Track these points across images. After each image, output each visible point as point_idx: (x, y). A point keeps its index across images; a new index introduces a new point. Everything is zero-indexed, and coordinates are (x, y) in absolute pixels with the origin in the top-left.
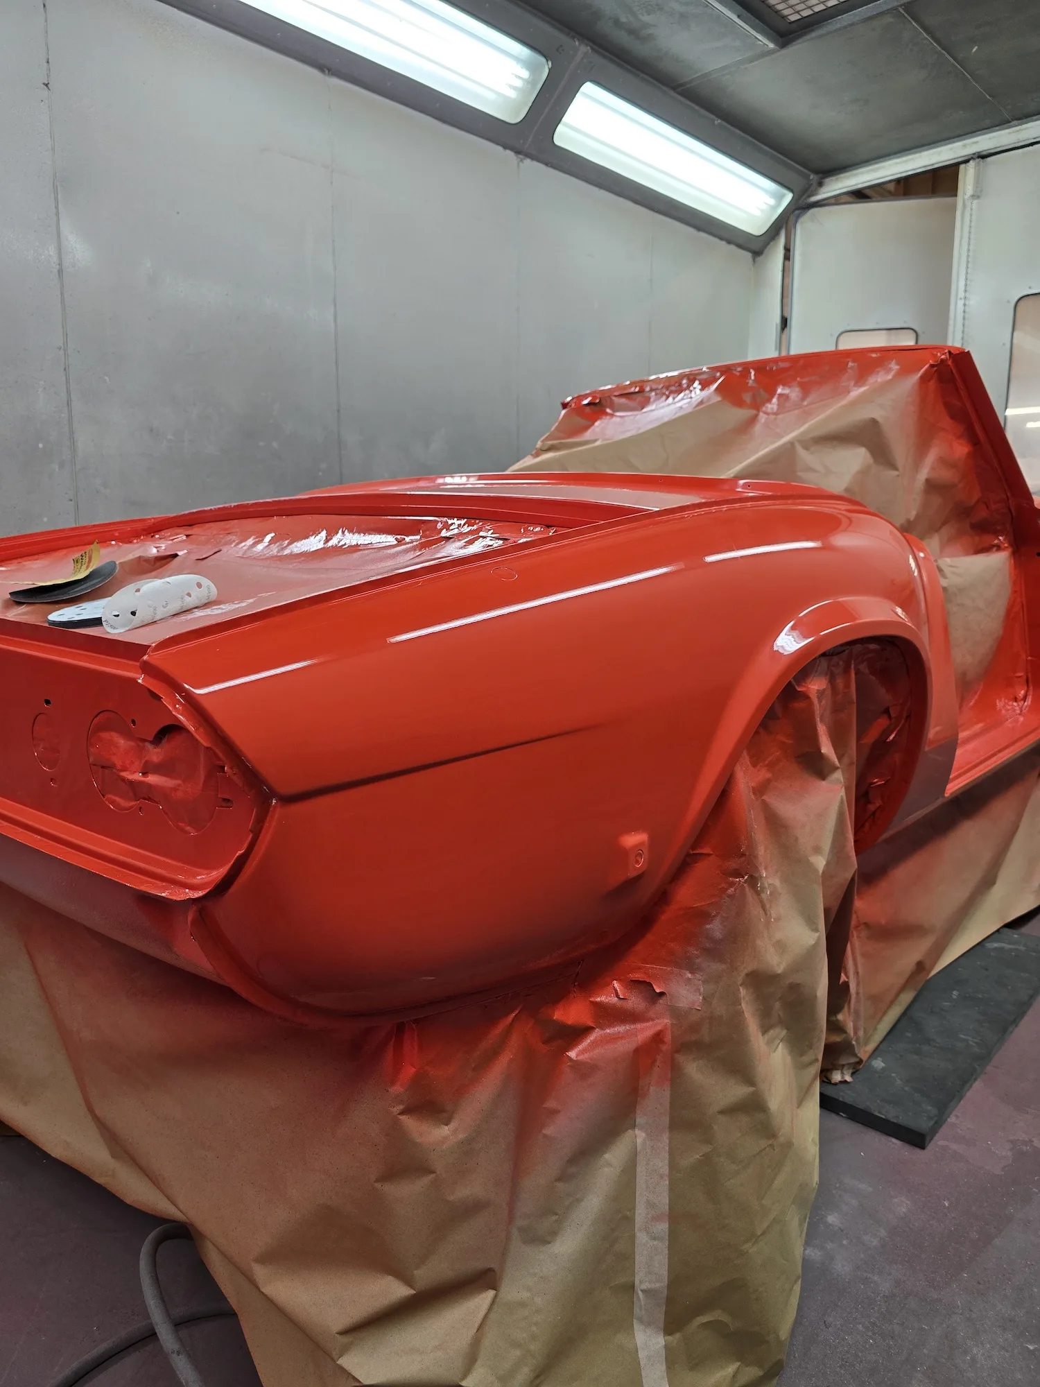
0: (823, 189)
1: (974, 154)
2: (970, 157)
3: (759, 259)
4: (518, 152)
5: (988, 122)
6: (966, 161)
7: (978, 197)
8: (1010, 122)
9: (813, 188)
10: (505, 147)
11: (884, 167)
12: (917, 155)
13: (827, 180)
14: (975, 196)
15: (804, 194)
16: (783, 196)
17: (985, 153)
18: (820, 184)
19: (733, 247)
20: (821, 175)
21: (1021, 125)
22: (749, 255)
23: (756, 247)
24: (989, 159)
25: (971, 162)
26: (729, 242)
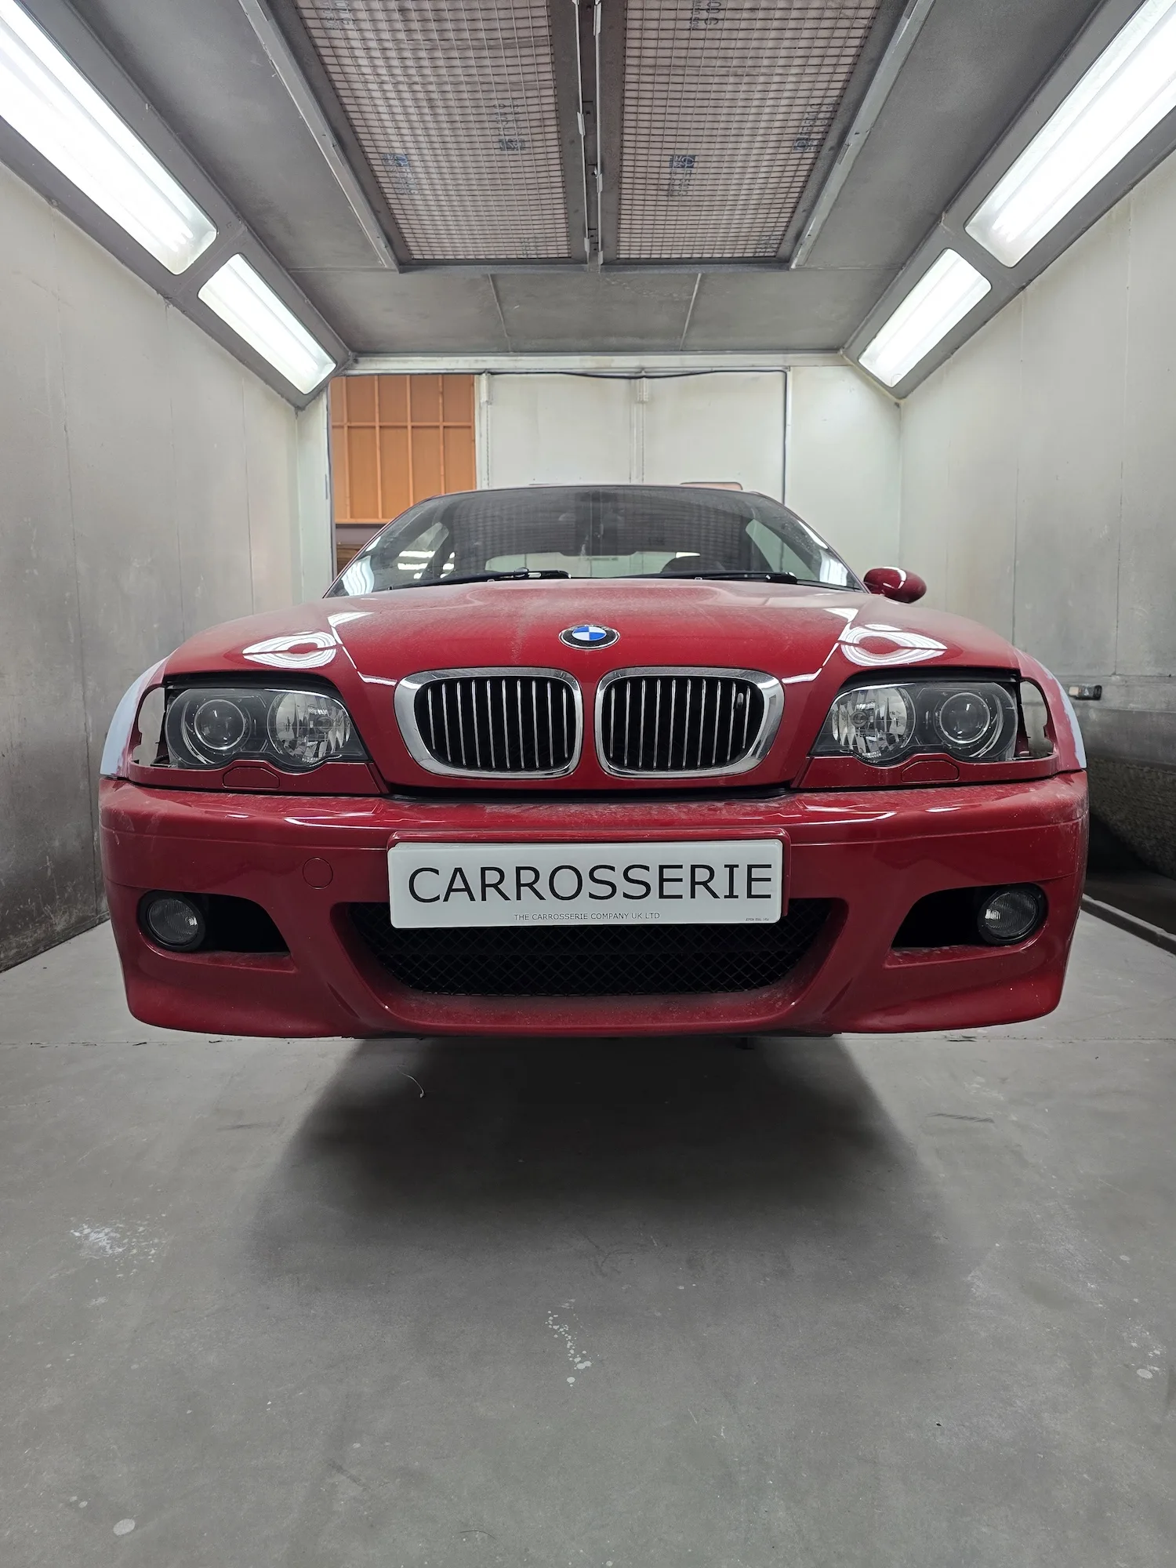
0: (359, 366)
1: (486, 369)
2: (482, 371)
3: (299, 413)
4: (166, 298)
5: (495, 349)
6: (480, 374)
7: (491, 404)
8: (508, 352)
9: (350, 362)
10: (158, 292)
11: (412, 361)
12: (440, 358)
13: (360, 359)
14: (488, 402)
15: (343, 365)
16: (326, 363)
17: (492, 371)
18: (356, 361)
19: (284, 400)
20: (355, 353)
21: (517, 356)
22: (293, 408)
23: (299, 404)
24: (496, 376)
25: (484, 375)
26: (282, 396)
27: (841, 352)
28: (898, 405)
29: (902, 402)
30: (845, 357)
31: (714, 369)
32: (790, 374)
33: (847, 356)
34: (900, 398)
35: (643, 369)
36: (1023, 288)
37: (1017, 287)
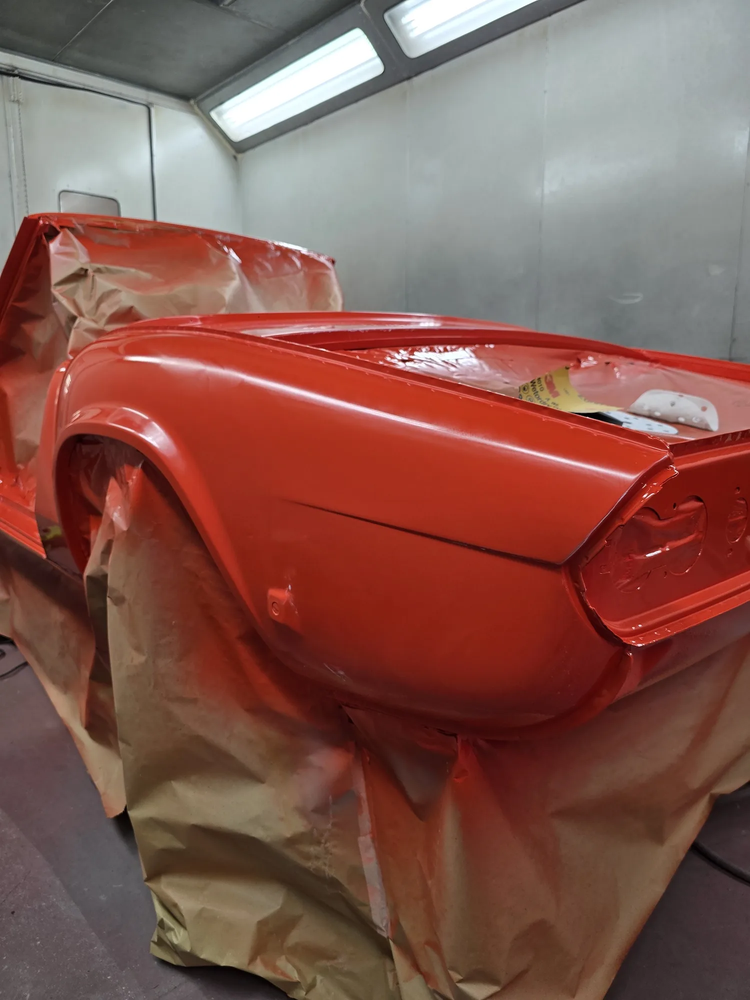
27: (192, 102)
29: (239, 156)
30: (196, 108)
31: (86, 88)
32: (153, 110)
33: (198, 106)
34: (240, 153)
35: (16, 68)
36: (409, 78)
37: (405, 75)
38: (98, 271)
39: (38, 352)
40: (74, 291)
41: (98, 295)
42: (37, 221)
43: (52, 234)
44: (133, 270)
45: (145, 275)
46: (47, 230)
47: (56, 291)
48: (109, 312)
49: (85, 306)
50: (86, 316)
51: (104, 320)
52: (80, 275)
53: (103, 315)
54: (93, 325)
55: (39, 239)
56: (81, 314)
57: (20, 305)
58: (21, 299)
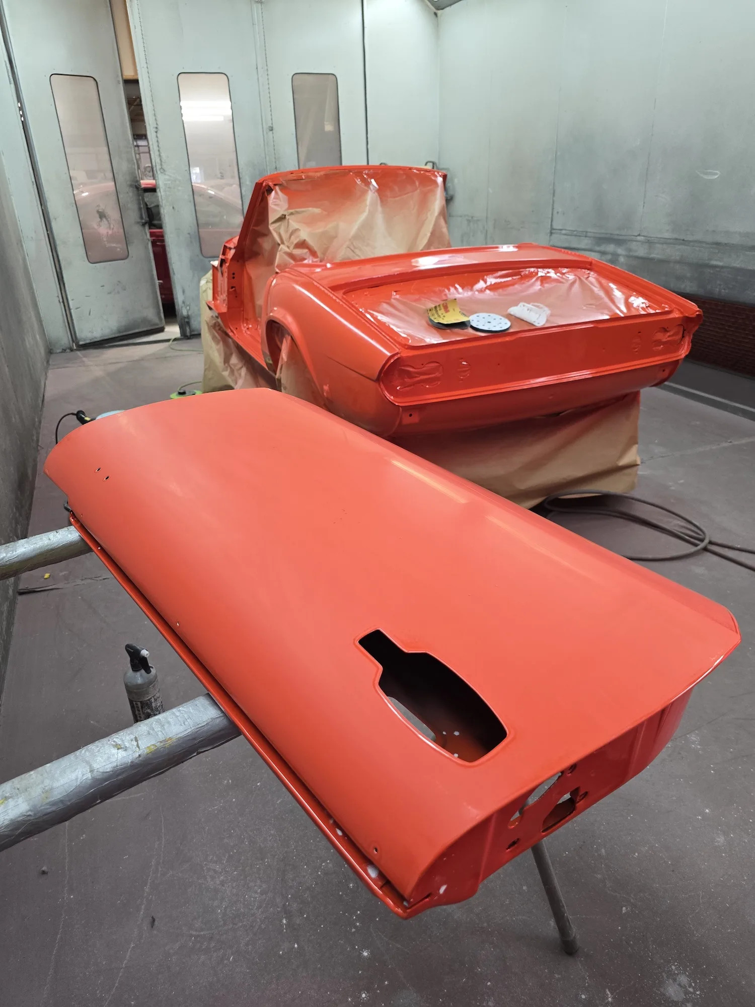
28: (436, 14)
29: (439, 12)
34: (438, 9)
38: (292, 214)
39: (266, 254)
40: (279, 227)
41: (290, 231)
42: (262, 183)
43: (270, 190)
44: (310, 209)
45: (317, 211)
46: (267, 188)
47: (271, 227)
48: (295, 242)
49: (285, 236)
50: (285, 242)
51: (292, 247)
52: (282, 218)
53: (292, 243)
54: (287, 250)
55: (263, 193)
56: (283, 243)
57: (255, 228)
58: (257, 225)
